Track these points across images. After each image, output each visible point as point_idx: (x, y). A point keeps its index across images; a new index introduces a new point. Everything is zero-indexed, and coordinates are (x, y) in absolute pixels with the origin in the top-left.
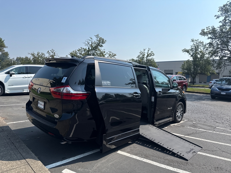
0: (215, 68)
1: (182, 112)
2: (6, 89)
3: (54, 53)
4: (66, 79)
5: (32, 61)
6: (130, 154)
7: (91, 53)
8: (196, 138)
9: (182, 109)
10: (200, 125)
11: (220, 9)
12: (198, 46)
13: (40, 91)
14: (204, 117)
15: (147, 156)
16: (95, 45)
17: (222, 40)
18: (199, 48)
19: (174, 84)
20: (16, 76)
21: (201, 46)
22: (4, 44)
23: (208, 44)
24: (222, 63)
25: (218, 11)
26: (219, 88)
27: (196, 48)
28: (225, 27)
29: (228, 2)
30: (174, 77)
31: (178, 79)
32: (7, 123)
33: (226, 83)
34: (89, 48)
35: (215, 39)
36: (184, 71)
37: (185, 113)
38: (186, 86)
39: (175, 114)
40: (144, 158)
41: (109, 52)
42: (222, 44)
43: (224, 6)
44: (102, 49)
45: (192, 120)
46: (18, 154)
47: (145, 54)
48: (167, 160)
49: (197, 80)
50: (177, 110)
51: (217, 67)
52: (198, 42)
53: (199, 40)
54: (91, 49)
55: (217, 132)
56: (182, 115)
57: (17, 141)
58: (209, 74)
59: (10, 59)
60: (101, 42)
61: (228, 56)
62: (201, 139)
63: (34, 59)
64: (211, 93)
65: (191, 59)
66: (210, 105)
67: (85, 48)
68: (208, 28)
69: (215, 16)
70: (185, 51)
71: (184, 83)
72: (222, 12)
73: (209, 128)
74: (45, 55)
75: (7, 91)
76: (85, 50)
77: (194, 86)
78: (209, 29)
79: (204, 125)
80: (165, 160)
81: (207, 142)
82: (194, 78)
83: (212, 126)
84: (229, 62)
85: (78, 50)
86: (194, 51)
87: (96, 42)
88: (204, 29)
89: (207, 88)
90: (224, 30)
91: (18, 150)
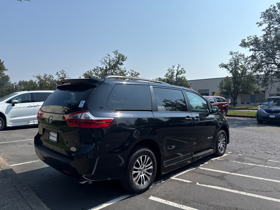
0: (261, 86)
1: (225, 143)
2: (8, 122)
3: (64, 74)
4: (84, 103)
5: (38, 85)
6: (165, 200)
7: (109, 73)
8: (245, 176)
9: (224, 139)
10: (248, 157)
11: (262, 14)
12: (238, 59)
13: (51, 119)
14: (252, 148)
15: (186, 201)
16: (113, 63)
17: (266, 51)
18: (240, 61)
19: (213, 108)
20: (19, 106)
21: (241, 59)
22: (3, 66)
23: (250, 58)
24: (268, 79)
25: (260, 18)
26: (266, 111)
27: (236, 62)
28: (269, 36)
29: (271, 6)
30: (211, 98)
31: (216, 100)
32: (11, 166)
33: (275, 104)
34: (106, 67)
35: (258, 51)
36: (222, 91)
37: (228, 143)
38: (226, 109)
39: (217, 145)
40: (183, 204)
41: (131, 70)
42: (267, 57)
43: (267, 11)
44: (122, 67)
45: (238, 151)
46: (26, 206)
47: (174, 71)
48: (212, 206)
49: (239, 100)
50: (219, 140)
51: (262, 85)
52: (237, 55)
53: (239, 53)
54: (109, 68)
55: (269, 167)
56: (225, 146)
57: (25, 189)
58: (253, 93)
59: (11, 83)
60: (121, 59)
61: (275, 70)
62: (250, 177)
63: (40, 83)
64: (257, 116)
65: (230, 75)
66: (257, 131)
67: (101, 67)
68: (249, 38)
69: (257, 23)
70: (223, 66)
71: (224, 106)
72: (265, 18)
73: (259, 161)
74: (53, 78)
75: (9, 125)
76: (102, 69)
77: (235, 108)
78: (251, 39)
79: (252, 157)
80: (209, 206)
81: (259, 179)
82: (235, 99)
83: (263, 159)
84: (277, 77)
85: (94, 69)
86: (234, 66)
87: (115, 60)
88: (245, 39)
89: (251, 110)
90: (269, 39)
91: (26, 201)
